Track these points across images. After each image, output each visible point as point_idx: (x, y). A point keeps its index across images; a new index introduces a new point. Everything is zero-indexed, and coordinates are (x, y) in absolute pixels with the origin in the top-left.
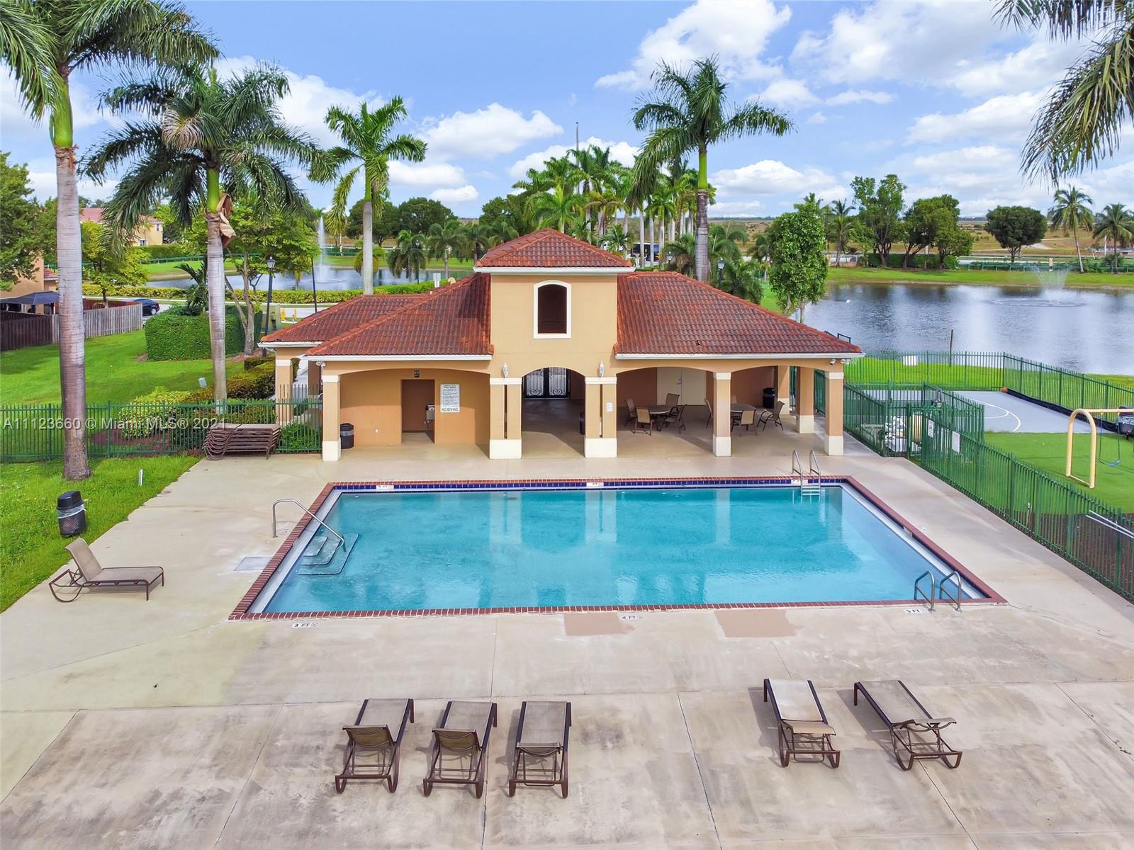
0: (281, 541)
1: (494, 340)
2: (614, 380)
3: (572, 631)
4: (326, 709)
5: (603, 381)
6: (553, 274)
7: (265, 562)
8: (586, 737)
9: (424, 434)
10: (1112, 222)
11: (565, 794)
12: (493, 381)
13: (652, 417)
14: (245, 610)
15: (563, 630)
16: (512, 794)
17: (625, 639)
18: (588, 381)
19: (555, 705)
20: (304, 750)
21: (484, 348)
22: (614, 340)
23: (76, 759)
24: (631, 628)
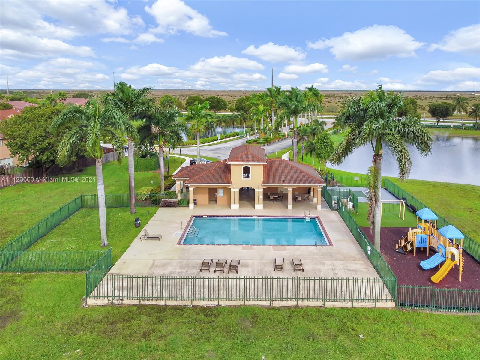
0: (184, 229)
1: (232, 180)
2: (262, 190)
3: (243, 249)
4: (197, 261)
5: (259, 190)
6: (246, 164)
7: (181, 234)
8: (242, 266)
9: (214, 201)
10: (475, 111)
11: (237, 273)
12: (232, 190)
13: (274, 198)
14: (179, 243)
15: (241, 249)
16: (229, 273)
17: (253, 251)
18: (255, 190)
19: (237, 261)
20: (194, 266)
21: (229, 182)
22: (262, 180)
23: (157, 267)
24: (254, 249)
